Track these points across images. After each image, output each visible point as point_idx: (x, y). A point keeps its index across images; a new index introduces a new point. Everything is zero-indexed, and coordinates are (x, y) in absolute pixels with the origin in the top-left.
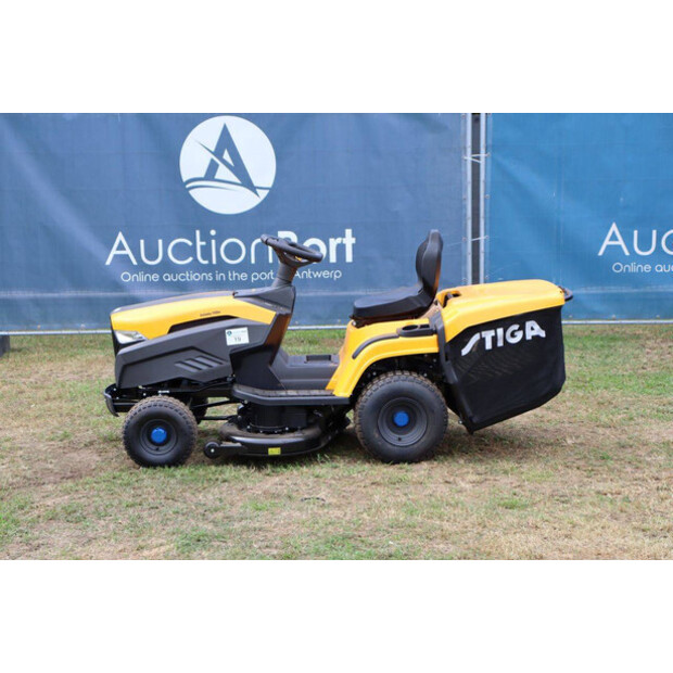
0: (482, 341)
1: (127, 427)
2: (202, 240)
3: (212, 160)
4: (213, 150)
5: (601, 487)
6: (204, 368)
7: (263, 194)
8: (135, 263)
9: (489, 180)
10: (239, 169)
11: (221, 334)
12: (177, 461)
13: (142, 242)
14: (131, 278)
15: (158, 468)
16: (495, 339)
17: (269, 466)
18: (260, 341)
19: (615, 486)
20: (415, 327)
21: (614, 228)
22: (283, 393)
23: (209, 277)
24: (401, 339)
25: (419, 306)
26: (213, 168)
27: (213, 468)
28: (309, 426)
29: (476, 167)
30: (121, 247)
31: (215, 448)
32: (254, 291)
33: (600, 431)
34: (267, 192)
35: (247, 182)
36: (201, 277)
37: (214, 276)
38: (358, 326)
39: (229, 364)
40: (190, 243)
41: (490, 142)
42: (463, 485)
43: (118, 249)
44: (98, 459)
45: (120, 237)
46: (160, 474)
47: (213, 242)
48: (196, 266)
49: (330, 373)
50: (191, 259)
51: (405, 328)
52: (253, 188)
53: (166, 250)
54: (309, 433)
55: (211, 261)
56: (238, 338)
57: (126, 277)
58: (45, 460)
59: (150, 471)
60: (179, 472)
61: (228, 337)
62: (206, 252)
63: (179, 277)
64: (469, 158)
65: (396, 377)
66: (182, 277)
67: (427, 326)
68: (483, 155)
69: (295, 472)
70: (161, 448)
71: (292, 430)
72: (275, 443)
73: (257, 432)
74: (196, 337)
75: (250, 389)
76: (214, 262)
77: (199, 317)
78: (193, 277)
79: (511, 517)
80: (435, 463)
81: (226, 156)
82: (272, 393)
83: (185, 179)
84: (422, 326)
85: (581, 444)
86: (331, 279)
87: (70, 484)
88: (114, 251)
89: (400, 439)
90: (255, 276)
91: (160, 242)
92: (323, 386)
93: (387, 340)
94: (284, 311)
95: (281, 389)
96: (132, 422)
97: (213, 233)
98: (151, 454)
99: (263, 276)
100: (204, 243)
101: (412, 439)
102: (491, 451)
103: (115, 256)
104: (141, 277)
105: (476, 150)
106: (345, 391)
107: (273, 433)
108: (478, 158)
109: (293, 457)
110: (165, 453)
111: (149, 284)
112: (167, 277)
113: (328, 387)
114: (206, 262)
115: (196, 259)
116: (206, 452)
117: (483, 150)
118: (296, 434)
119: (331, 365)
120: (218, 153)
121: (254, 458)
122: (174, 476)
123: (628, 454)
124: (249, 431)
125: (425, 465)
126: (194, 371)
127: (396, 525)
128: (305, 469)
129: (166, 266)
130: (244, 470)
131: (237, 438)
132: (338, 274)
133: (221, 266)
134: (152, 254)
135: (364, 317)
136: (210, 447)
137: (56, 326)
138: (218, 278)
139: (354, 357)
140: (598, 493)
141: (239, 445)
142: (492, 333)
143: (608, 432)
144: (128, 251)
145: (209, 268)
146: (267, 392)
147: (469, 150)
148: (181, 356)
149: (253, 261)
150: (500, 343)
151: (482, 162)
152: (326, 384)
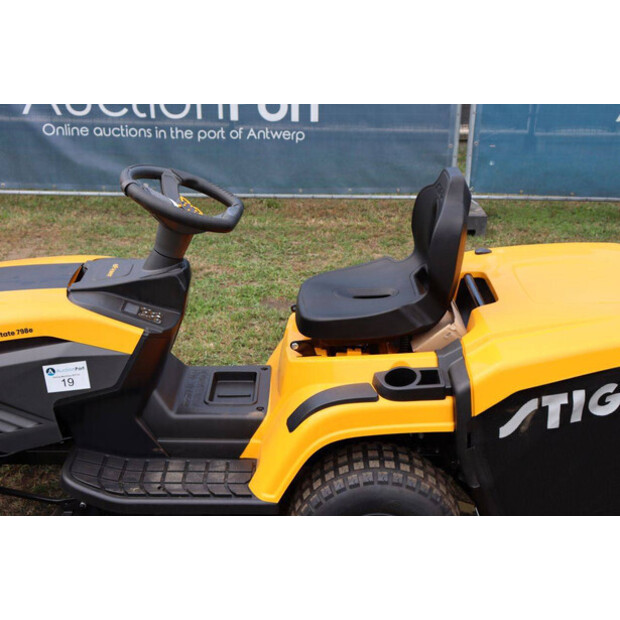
0: (542, 412)
8: (59, 113)
14: (55, 131)
16: (566, 410)
23: (148, 134)
24: (383, 402)
36: (138, 133)
37: (153, 132)
39: (54, 423)
48: (132, 120)
50: (126, 111)
55: (149, 114)
56: (68, 379)
57: (49, 130)
61: (48, 378)
63: (112, 132)
65: (368, 474)
66: (116, 132)
67: (434, 372)
76: (153, 116)
78: (129, 133)
84: (425, 374)
86: (292, 142)
90: (202, 134)
92: (234, 454)
99: (212, 135)
103: (34, 106)
104: (67, 131)
111: (75, 138)
112: (98, 132)
113: (245, 455)
114: (144, 115)
115: (131, 112)
119: (255, 415)
129: (96, 118)
132: (300, 136)
133: (162, 121)
138: (158, 135)
139: (290, 426)
142: (563, 399)
145: (147, 123)
149: (200, 116)
150: (576, 417)
152: (243, 447)
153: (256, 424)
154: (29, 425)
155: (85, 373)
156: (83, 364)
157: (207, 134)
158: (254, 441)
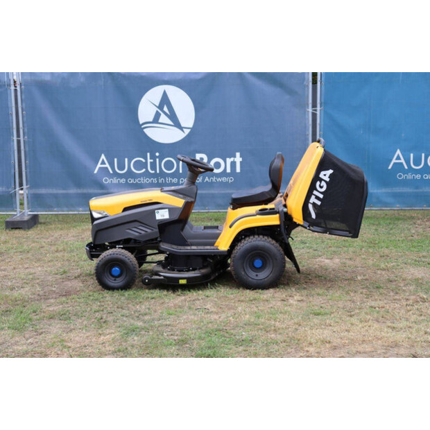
1: (97, 267)
2: (151, 159)
4: (157, 105)
5: (373, 304)
6: (143, 232)
7: (187, 131)
8: (111, 172)
9: (322, 123)
11: (153, 213)
12: (126, 287)
13: (116, 160)
14: (109, 181)
15: (115, 291)
17: (180, 290)
18: (176, 217)
19: (381, 303)
20: (267, 209)
21: (398, 152)
22: (189, 248)
23: (155, 180)
24: (258, 216)
25: (269, 197)
26: (157, 116)
27: (147, 291)
28: (204, 267)
29: (314, 115)
30: (103, 163)
31: (148, 279)
32: (173, 188)
34: (189, 130)
35: (177, 124)
36: (150, 181)
37: (158, 180)
38: (233, 209)
39: (157, 230)
40: (144, 161)
41: (323, 101)
42: (292, 302)
43: (101, 164)
44: (82, 285)
45: (103, 157)
46: (116, 294)
47: (157, 160)
48: (147, 174)
49: (217, 236)
50: (144, 170)
51: (260, 210)
52: (181, 128)
53: (130, 165)
54: (204, 271)
55: (156, 171)
56: (162, 215)
57: (106, 180)
58: (52, 285)
59: (110, 292)
60: (127, 293)
61: (157, 214)
62: (153, 166)
63: (137, 181)
64: (310, 110)
65: (255, 239)
66: (139, 181)
67: (274, 209)
68: (318, 108)
69: (195, 294)
70: (117, 279)
71: (194, 270)
72: (183, 277)
73: (174, 270)
74: (139, 215)
75: (169, 245)
76: (158, 172)
77: (140, 203)
78: (145, 181)
79: (316, 320)
80: (278, 290)
81: (165, 109)
82: (182, 248)
83: (141, 123)
84: (271, 209)
85: (366, 280)
86: (227, 183)
87: (64, 299)
88: (99, 165)
89: (257, 275)
90: (182, 181)
91: (126, 160)
92: (212, 244)
93: (249, 217)
94: (190, 200)
95: (188, 245)
96: (101, 263)
97: (157, 154)
98: (111, 282)
100: (152, 161)
101: (263, 275)
102: (312, 283)
103: (100, 168)
104: (115, 181)
105: (314, 105)
106: (225, 247)
107: (183, 271)
108: (316, 110)
109: (193, 285)
110: (119, 282)
111: (119, 184)
112: (130, 181)
113: (216, 245)
114: (153, 172)
115: (147, 170)
116: (143, 281)
117: (318, 105)
118: (196, 272)
119: (218, 231)
120: (161, 107)
121: (171, 286)
122: (124, 295)
123: (393, 286)
124: (169, 270)
125: (271, 290)
126: (137, 234)
127: (248, 324)
128: (200, 292)
129: (130, 174)
130: (165, 292)
131: (162, 274)
132: (231, 179)
133: (162, 174)
134: (121, 167)
135: (238, 203)
136: (145, 279)
137: (65, 209)
138: (160, 181)
139: (230, 227)
140: (372, 307)
141: (162, 277)
143: (383, 273)
144: (107, 165)
145: (155, 175)
146: (180, 247)
147: (310, 106)
148: (133, 224)
149: (181, 171)
151: (318, 113)
152: (215, 243)
153: (219, 235)
154: (149, 231)
155: (167, 213)
156: (167, 210)
158: (219, 240)
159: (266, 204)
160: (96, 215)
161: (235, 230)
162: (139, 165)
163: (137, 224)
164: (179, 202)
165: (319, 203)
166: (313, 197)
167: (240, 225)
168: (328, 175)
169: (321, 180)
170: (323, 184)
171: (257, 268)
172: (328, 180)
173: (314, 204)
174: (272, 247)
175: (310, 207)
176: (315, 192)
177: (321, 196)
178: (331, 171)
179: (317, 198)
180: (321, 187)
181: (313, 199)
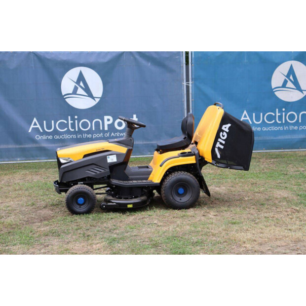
1: (67, 198)
2: (71, 120)
3: (75, 86)
4: (75, 81)
5: (266, 215)
6: (98, 172)
7: (98, 100)
8: (41, 131)
9: (193, 93)
10: (87, 89)
11: (105, 158)
12: (89, 212)
13: (45, 122)
14: (40, 138)
15: (81, 215)
17: (128, 212)
18: (121, 160)
19: (271, 214)
20: (185, 153)
21: (245, 112)
22: (131, 182)
23: (75, 136)
24: (181, 158)
25: (186, 144)
26: (76, 89)
27: (105, 214)
28: (142, 195)
29: (188, 87)
30: (35, 124)
31: (105, 205)
33: (256, 194)
34: (99, 99)
35: (90, 95)
36: (71, 137)
37: (77, 136)
38: (161, 153)
39: (109, 170)
40: (66, 122)
41: (193, 77)
42: (211, 216)
43: (34, 125)
44: (52, 212)
45: (35, 120)
46: (83, 217)
47: (76, 121)
48: (68, 132)
49: (150, 173)
50: (66, 129)
51: (181, 153)
52: (93, 98)
53: (55, 125)
54: (143, 198)
55: (75, 129)
56: (112, 159)
57: (38, 137)
59: (78, 216)
60: (91, 216)
61: (108, 159)
62: (73, 126)
63: (61, 137)
64: (185, 83)
65: (179, 174)
66: (63, 137)
67: (190, 152)
68: (190, 82)
69: (139, 214)
70: (82, 206)
71: (135, 197)
72: (130, 203)
73: (121, 198)
74: (95, 160)
75: (118, 181)
76: (77, 130)
77: (95, 151)
78: (67, 137)
80: (196, 209)
81: (81, 84)
82: (127, 182)
83: (63, 94)
84: (189, 152)
85: (251, 200)
87: (46, 222)
88: (32, 126)
89: (181, 199)
91: (53, 121)
92: (147, 179)
93: (174, 159)
95: (130, 180)
96: (70, 196)
97: (76, 117)
98: (77, 209)
100: (72, 122)
101: (185, 199)
102: (215, 204)
103: (33, 128)
104: (44, 137)
105: (188, 80)
106: (158, 180)
107: (128, 199)
108: (189, 84)
109: (137, 208)
110: (83, 208)
111: (48, 140)
112: (56, 137)
113: (149, 179)
114: (73, 130)
115: (68, 129)
116: (101, 207)
117: (190, 80)
118: (138, 199)
119: (150, 170)
120: (78, 82)
121: (122, 209)
122: (89, 218)
124: (117, 198)
125: (191, 209)
126: (94, 174)
128: (143, 213)
129: (56, 132)
130: (118, 214)
131: (113, 201)
133: (80, 131)
134: (49, 127)
135: (163, 149)
136: (103, 205)
138: (79, 137)
139: (161, 166)
140: (265, 217)
141: (115, 204)
143: (259, 194)
144: (38, 126)
145: (75, 133)
146: (125, 182)
147: (185, 80)
148: (89, 168)
149: (94, 129)
151: (190, 85)
152: (148, 178)
153: (151, 172)
154: (102, 171)
155: (115, 158)
156: (115, 155)
157: (97, 136)
158: (151, 176)
159: (184, 149)
160: (62, 161)
161: (165, 168)
162: (62, 125)
163: (93, 166)
164: (123, 150)
165: (222, 147)
166: (218, 143)
167: (168, 165)
168: (227, 128)
169: (223, 131)
170: (225, 134)
171: (181, 195)
172: (228, 131)
173: (219, 148)
174: (191, 179)
175: (216, 150)
176: (219, 140)
177: (224, 142)
178: (229, 125)
179: (221, 143)
180: (223, 136)
181: (218, 145)
